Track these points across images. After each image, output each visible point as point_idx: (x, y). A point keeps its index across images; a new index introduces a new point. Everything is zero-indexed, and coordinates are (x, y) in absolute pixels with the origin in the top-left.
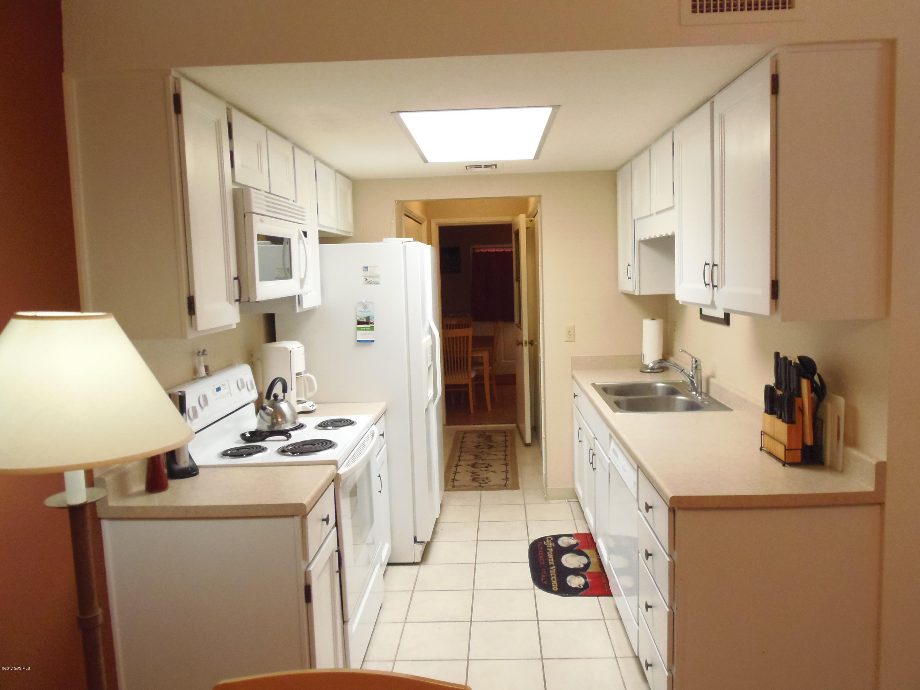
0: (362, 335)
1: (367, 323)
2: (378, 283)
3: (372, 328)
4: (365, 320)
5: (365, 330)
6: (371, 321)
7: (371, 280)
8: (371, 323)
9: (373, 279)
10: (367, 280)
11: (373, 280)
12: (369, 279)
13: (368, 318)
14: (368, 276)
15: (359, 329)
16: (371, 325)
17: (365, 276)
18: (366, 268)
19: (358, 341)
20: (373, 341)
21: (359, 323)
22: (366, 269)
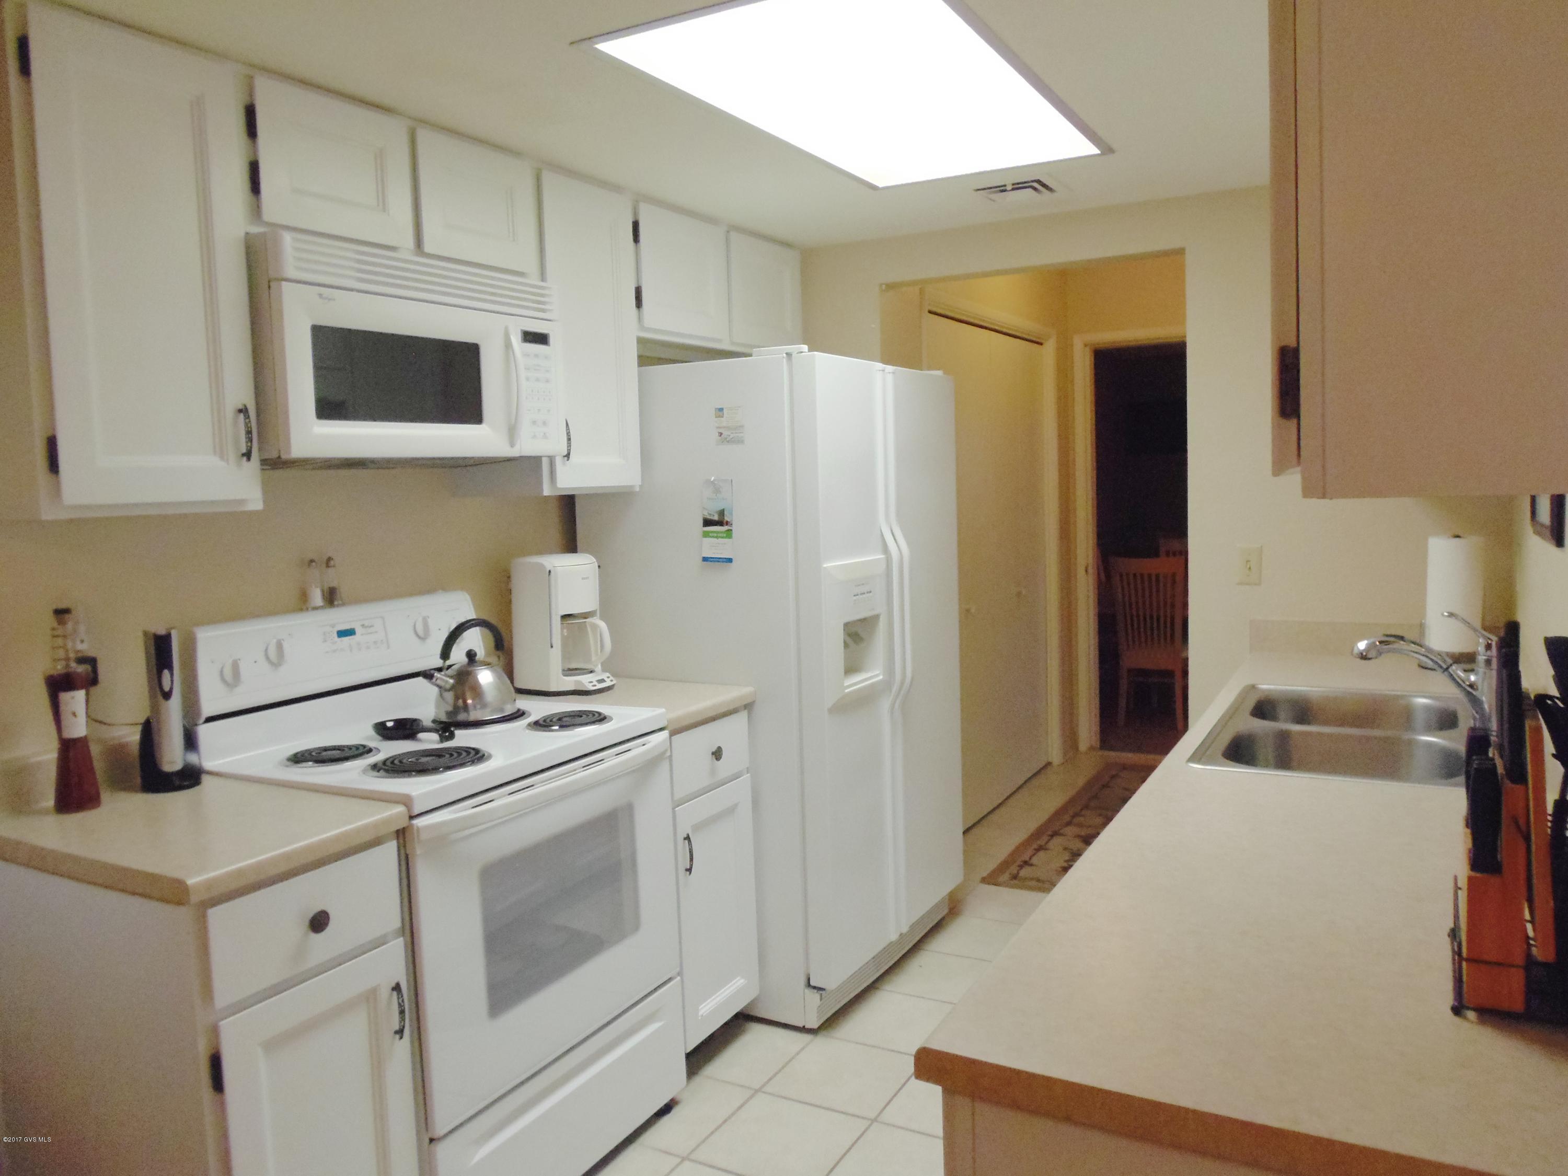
0: (715, 546)
1: (720, 523)
2: (740, 441)
3: (729, 534)
4: (716, 518)
5: (717, 537)
6: (726, 519)
7: (730, 436)
8: (727, 523)
9: (732, 433)
10: (722, 436)
11: (732, 436)
12: (725, 433)
13: (722, 513)
14: (724, 427)
15: (706, 535)
16: (726, 528)
17: (718, 428)
18: (721, 410)
19: (705, 559)
20: (730, 560)
21: (707, 523)
22: (720, 413)
